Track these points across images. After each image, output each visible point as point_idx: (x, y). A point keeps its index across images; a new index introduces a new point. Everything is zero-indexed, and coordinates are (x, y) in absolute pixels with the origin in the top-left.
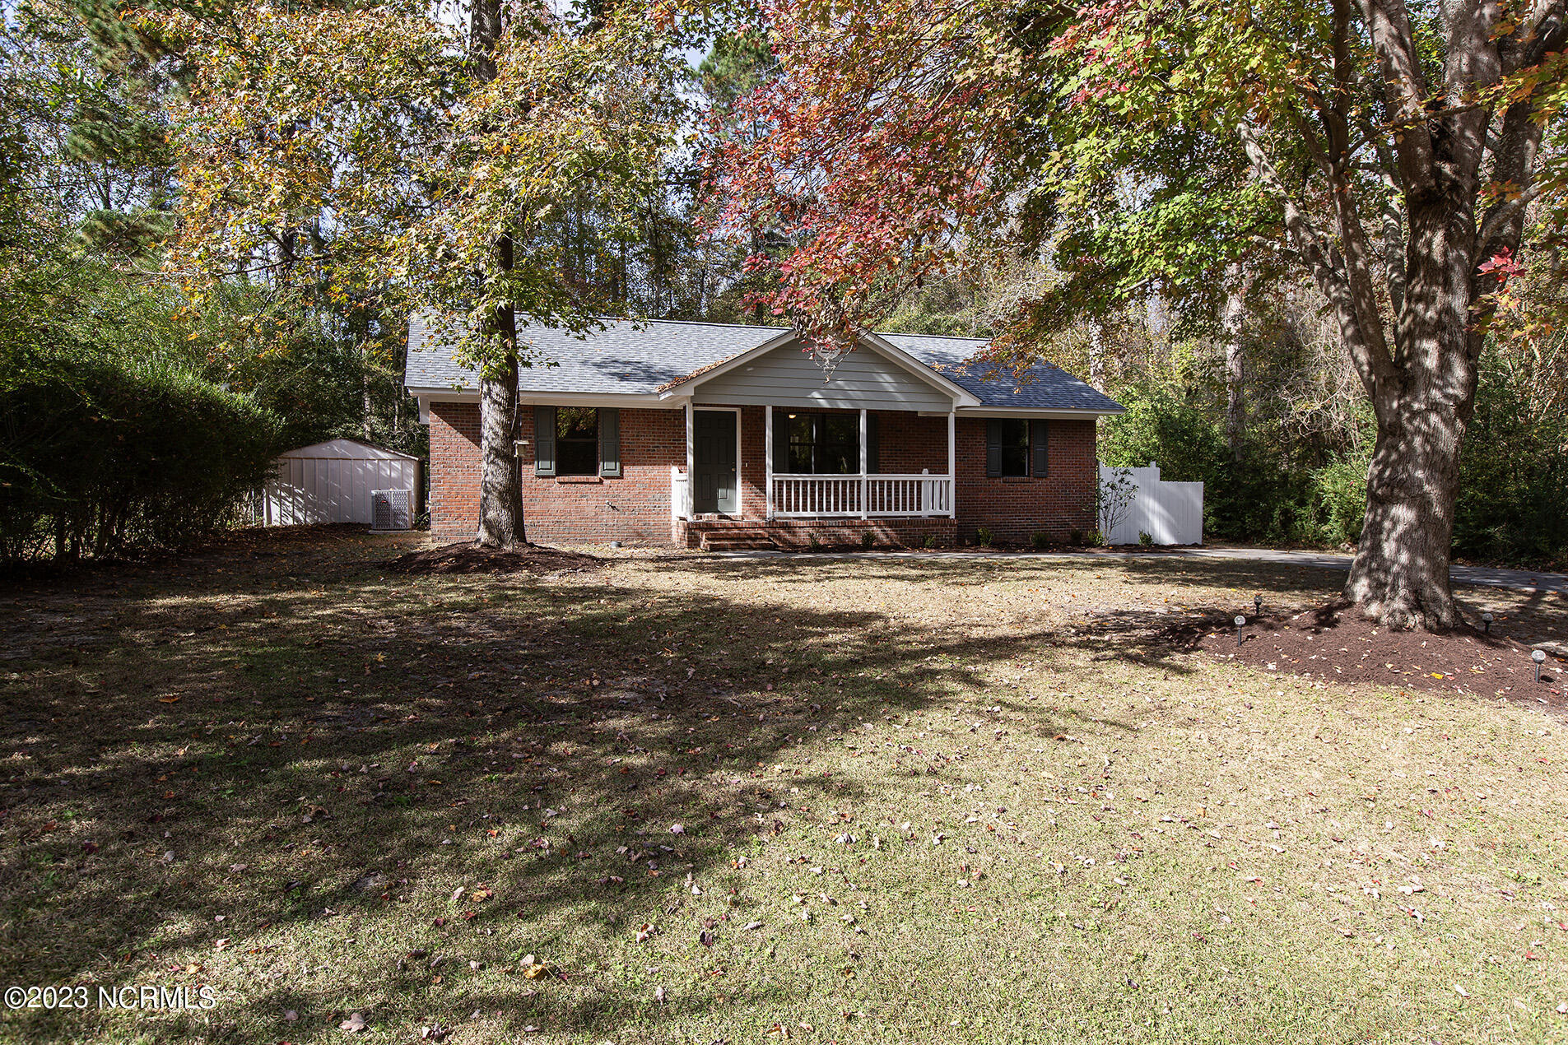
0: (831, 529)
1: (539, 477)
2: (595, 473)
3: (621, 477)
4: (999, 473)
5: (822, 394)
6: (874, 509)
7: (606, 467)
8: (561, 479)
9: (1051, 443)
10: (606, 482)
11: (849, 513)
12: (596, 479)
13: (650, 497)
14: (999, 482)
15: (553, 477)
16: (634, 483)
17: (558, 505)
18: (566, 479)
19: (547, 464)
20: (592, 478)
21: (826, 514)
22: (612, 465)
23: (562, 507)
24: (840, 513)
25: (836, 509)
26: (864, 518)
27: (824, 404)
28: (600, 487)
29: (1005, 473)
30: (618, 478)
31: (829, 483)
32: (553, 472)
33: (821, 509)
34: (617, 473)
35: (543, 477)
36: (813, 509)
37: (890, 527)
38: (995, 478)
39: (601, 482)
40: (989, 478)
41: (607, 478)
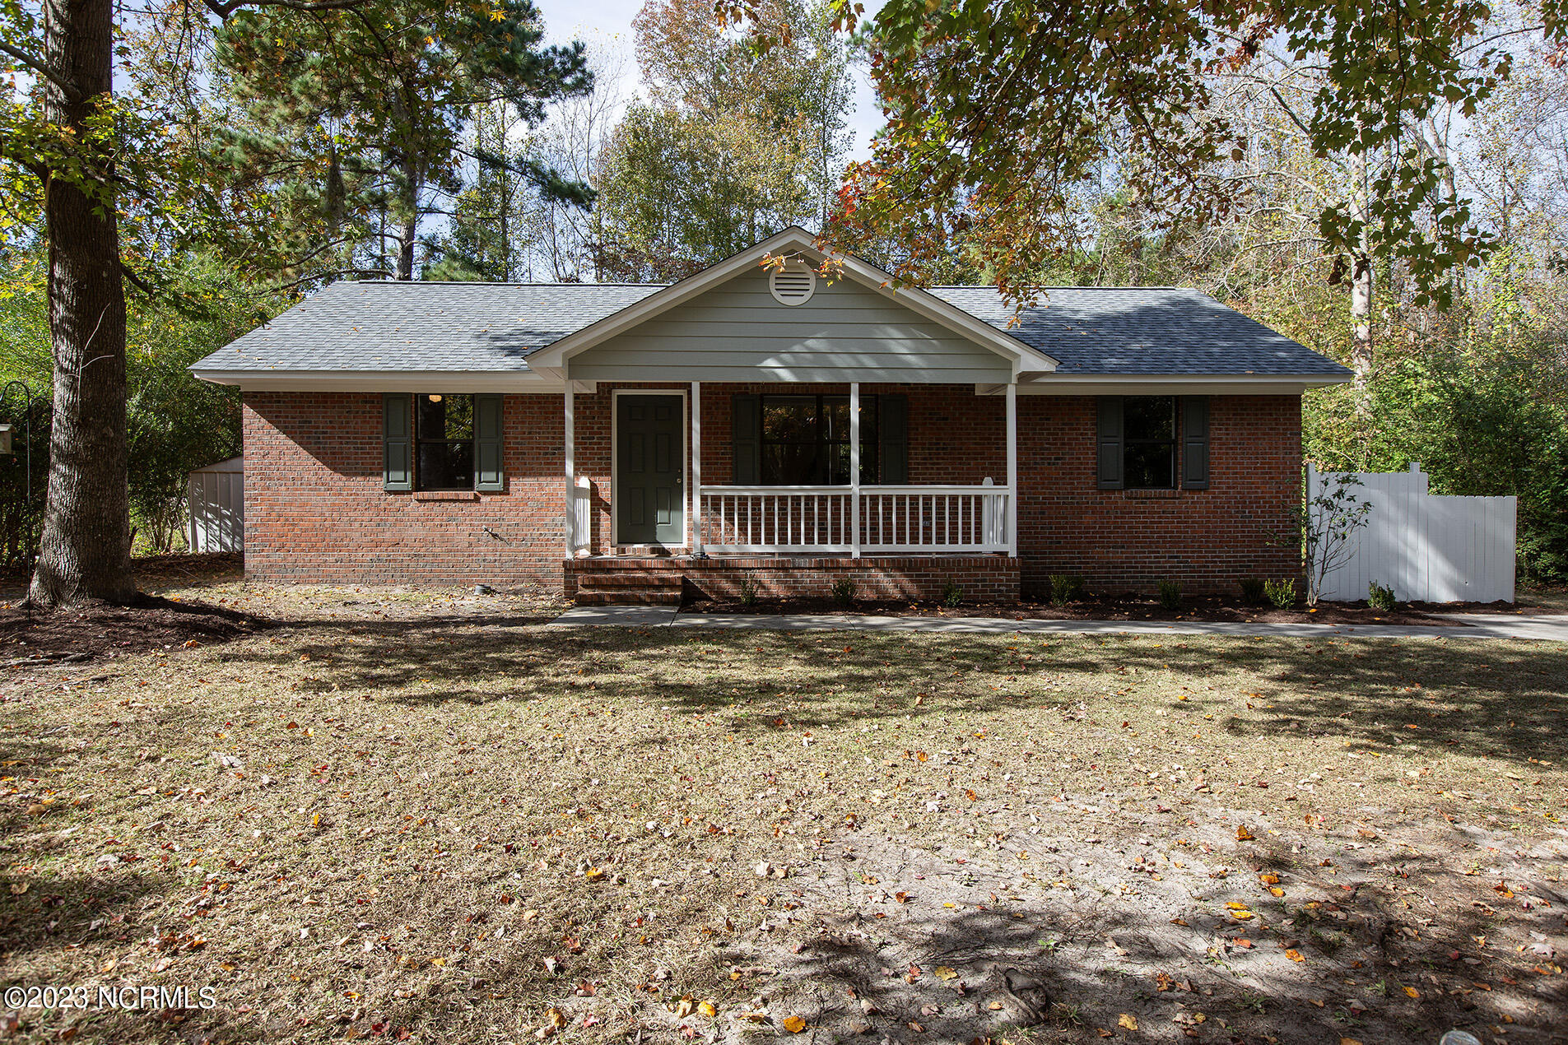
0: (797, 573)
1: (390, 492)
2: (469, 485)
3: (505, 491)
4: (1120, 483)
5: (780, 360)
6: (874, 541)
7: (487, 479)
8: (420, 495)
9: (1215, 434)
10: (484, 499)
11: (830, 548)
12: (470, 495)
13: (548, 520)
14: (1120, 498)
15: (409, 493)
16: (525, 501)
17: (418, 531)
18: (427, 495)
19: (400, 475)
20: (463, 495)
21: (790, 548)
22: (492, 476)
23: (422, 534)
24: (816, 547)
25: (809, 540)
26: (856, 554)
27: (787, 376)
28: (474, 507)
29: (1127, 486)
30: (501, 493)
31: (796, 499)
32: (408, 485)
33: (783, 541)
34: (499, 486)
35: (396, 493)
36: (770, 541)
37: (901, 570)
38: (1113, 491)
39: (477, 500)
40: (1101, 491)
41: (486, 493)
